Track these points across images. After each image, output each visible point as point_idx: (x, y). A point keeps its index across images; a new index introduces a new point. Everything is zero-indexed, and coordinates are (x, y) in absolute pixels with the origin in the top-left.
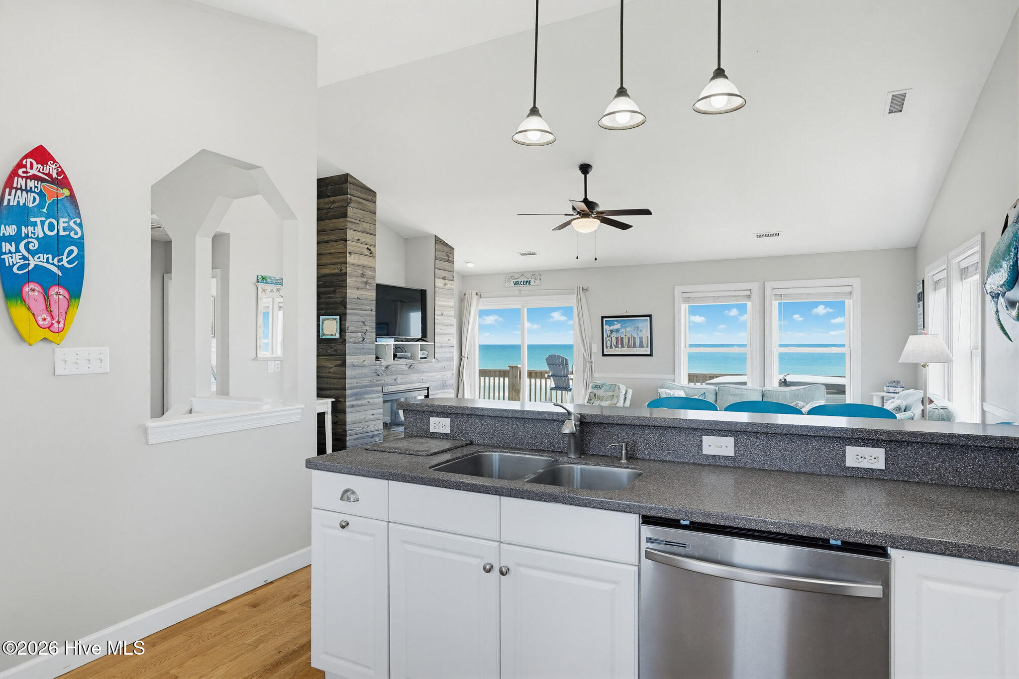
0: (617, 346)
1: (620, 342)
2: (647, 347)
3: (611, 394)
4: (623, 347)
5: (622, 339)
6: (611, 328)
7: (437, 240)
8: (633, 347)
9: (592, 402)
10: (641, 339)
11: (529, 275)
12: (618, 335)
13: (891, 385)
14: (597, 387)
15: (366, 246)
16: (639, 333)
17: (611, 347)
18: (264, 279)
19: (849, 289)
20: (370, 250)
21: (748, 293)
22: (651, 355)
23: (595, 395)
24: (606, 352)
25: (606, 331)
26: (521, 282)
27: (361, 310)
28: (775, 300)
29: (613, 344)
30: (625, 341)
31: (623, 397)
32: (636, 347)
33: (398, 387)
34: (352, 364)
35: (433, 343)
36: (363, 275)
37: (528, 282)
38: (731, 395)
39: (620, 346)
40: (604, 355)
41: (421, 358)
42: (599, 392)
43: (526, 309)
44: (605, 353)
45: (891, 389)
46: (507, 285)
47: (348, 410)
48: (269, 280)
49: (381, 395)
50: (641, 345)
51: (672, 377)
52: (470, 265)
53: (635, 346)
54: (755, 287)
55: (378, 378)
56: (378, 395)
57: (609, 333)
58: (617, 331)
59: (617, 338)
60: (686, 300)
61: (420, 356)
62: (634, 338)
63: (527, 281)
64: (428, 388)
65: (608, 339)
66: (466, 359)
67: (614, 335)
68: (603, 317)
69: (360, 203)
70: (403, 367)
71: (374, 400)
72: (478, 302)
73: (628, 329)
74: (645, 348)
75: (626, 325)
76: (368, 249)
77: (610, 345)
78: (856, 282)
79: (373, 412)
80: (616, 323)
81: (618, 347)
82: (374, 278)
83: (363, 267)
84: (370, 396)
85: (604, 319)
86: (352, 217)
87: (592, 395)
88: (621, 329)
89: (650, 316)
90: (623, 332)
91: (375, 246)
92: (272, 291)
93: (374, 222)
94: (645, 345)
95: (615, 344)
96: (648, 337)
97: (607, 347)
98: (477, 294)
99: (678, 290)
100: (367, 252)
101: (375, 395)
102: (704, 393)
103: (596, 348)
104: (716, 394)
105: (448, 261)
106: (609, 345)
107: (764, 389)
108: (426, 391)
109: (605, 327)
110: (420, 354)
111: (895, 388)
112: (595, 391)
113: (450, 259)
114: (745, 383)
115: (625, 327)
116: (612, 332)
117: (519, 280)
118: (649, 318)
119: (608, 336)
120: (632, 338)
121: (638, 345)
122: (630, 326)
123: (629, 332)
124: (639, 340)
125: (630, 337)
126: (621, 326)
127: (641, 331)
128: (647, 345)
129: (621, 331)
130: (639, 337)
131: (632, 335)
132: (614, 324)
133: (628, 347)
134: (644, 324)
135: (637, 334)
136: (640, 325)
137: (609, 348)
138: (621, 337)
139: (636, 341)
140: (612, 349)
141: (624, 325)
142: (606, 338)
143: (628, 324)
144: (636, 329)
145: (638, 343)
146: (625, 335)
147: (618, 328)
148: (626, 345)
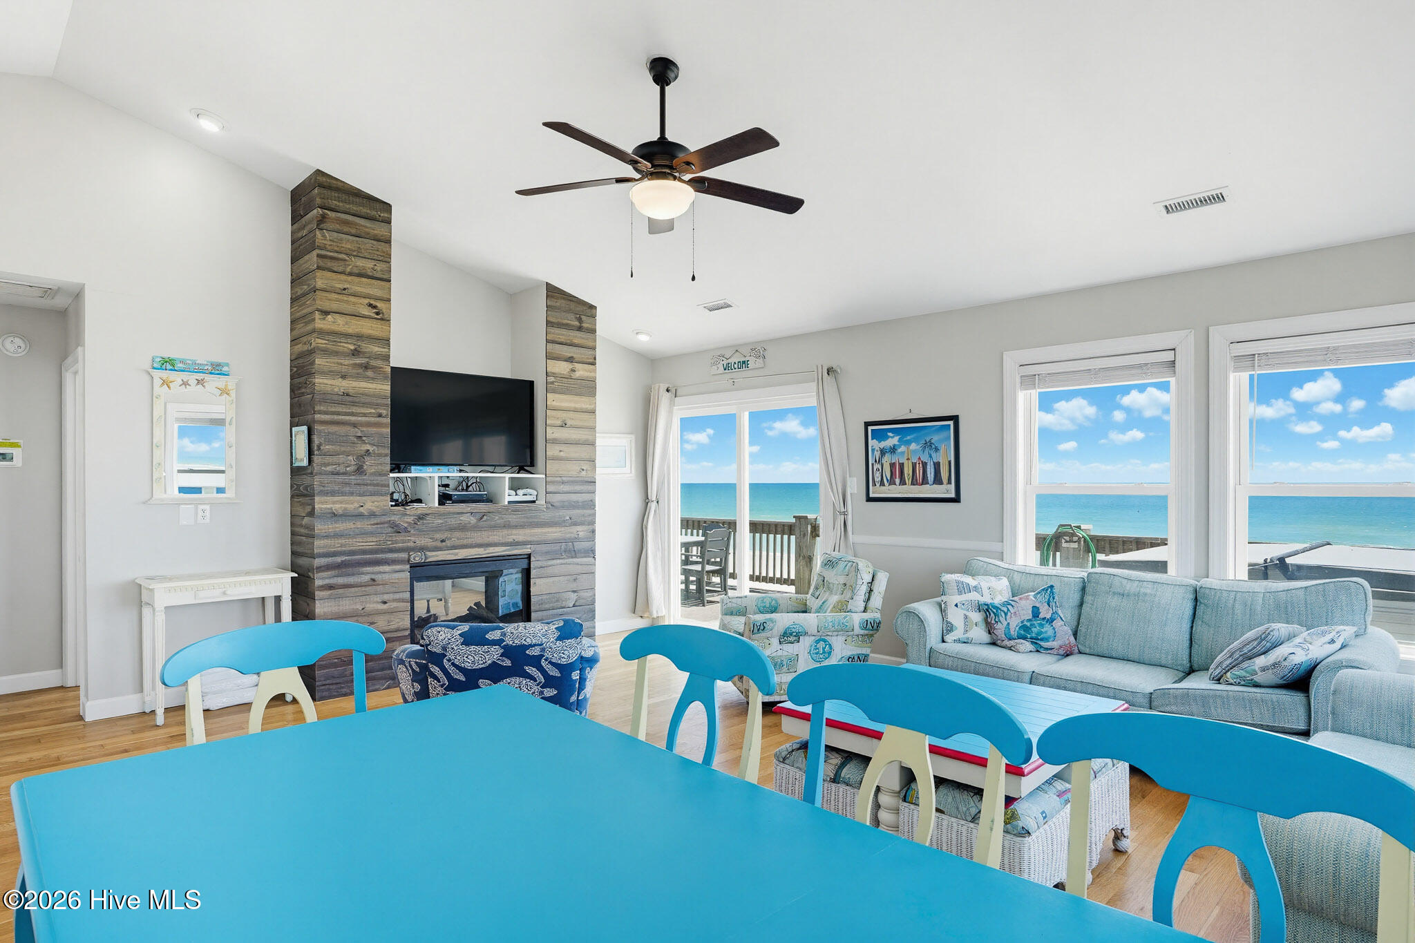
0: (892, 482)
1: (898, 472)
2: (949, 482)
4: (903, 482)
5: (902, 465)
6: (883, 445)
7: (553, 292)
8: (923, 484)
10: (937, 466)
11: (746, 351)
12: (895, 459)
15: (367, 301)
16: (934, 455)
17: (882, 484)
18: (167, 364)
20: (375, 307)
21: (1169, 356)
22: (956, 500)
24: (874, 493)
25: (873, 450)
26: (735, 363)
27: (352, 414)
28: (1236, 369)
29: (884, 475)
30: (908, 471)
31: (864, 589)
32: (928, 483)
33: (452, 554)
34: (330, 511)
35: (544, 476)
36: (356, 353)
37: (744, 364)
38: (1114, 593)
39: (898, 481)
40: (869, 499)
41: (509, 502)
43: (746, 414)
44: (872, 495)
46: (714, 370)
47: (318, 594)
48: (181, 365)
49: (408, 566)
50: (938, 480)
51: (996, 546)
52: (643, 338)
53: (925, 481)
54: (1185, 341)
55: (399, 538)
56: (398, 567)
57: (878, 454)
58: (893, 450)
59: (892, 465)
60: (1029, 381)
61: (507, 499)
62: (924, 465)
63: (744, 362)
64: (529, 556)
65: (877, 466)
66: (655, 503)
67: (887, 460)
68: (867, 424)
69: (346, 223)
70: (465, 519)
71: (386, 577)
72: (672, 404)
73: (913, 446)
74: (946, 486)
75: (908, 438)
76: (370, 305)
77: (880, 479)
79: (386, 597)
80: (890, 434)
81: (895, 484)
82: (387, 358)
83: (359, 337)
84: (377, 569)
85: (870, 428)
86: (329, 248)
88: (900, 446)
89: (955, 419)
90: (903, 453)
91: (389, 300)
92: (185, 384)
93: (386, 259)
94: (945, 479)
95: (889, 478)
96: (950, 462)
97: (874, 485)
98: (668, 391)
99: (1011, 360)
100: (367, 311)
101: (387, 568)
102: (1052, 587)
103: (855, 486)
104: (1083, 589)
105: (580, 329)
106: (878, 479)
107: (1205, 582)
108: (526, 561)
109: (871, 443)
110: (508, 496)
113: (585, 325)
114: (1161, 566)
115: (908, 443)
116: (883, 452)
117: (732, 361)
118: (951, 423)
119: (876, 461)
120: (921, 465)
121: (932, 479)
122: (916, 440)
123: (915, 451)
124: (933, 470)
125: (916, 463)
126: (898, 441)
127: (937, 449)
128: (949, 480)
129: (899, 450)
130: (932, 463)
131: (919, 458)
132: (887, 437)
133: (913, 484)
134: (943, 435)
135: (931, 457)
136: (935, 438)
137: (878, 485)
138: (899, 464)
139: (928, 470)
140: (882, 487)
141: (905, 439)
142: (873, 464)
143: (912, 436)
144: (929, 445)
145: (931, 475)
146: (908, 459)
147: (894, 446)
148: (909, 480)
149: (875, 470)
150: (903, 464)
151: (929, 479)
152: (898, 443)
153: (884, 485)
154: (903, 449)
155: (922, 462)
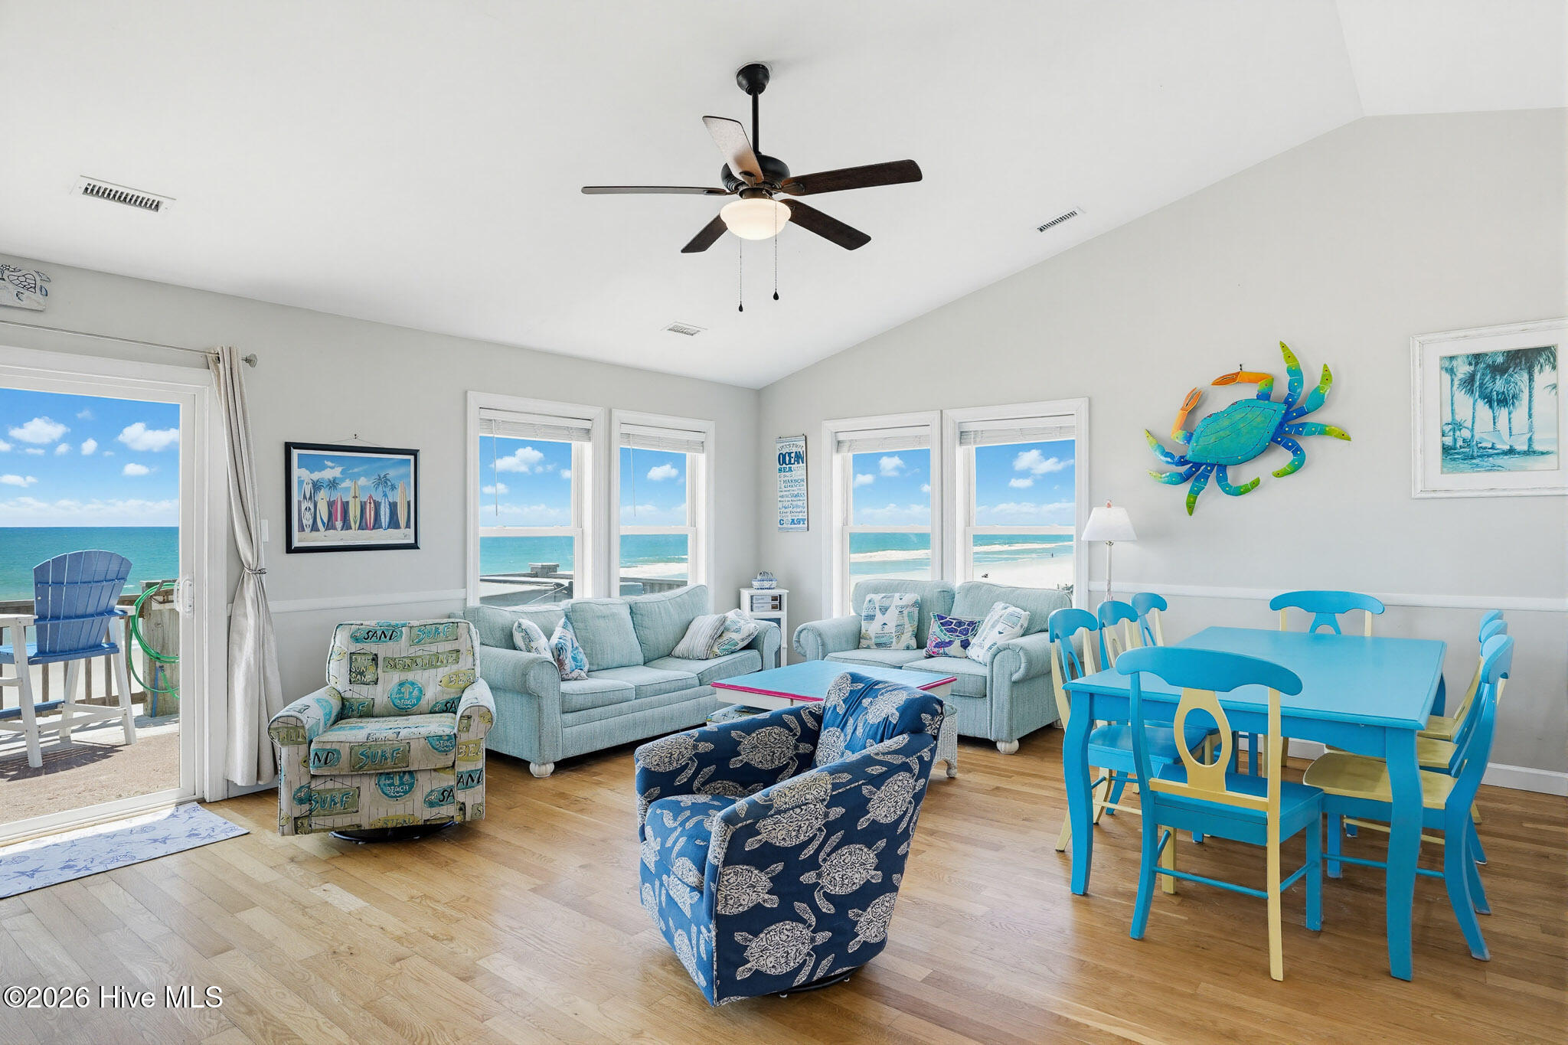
0: (330, 526)
1: (339, 515)
2: (408, 526)
3: (444, 647)
4: (346, 526)
5: (345, 506)
6: (316, 476)
8: (374, 528)
9: (369, 677)
10: (393, 507)
12: (336, 496)
13: (765, 578)
14: (370, 635)
16: (390, 494)
17: (314, 528)
19: (700, 437)
21: (587, 425)
22: (414, 546)
23: (375, 658)
24: (299, 541)
25: (301, 483)
29: (318, 517)
30: (354, 512)
32: (380, 527)
39: (339, 524)
40: (290, 549)
42: (383, 650)
44: (296, 544)
45: (766, 584)
50: (394, 523)
51: (459, 592)
53: (377, 525)
57: (308, 488)
58: (333, 484)
59: (331, 505)
62: (377, 505)
65: (304, 504)
67: (323, 497)
68: (289, 447)
73: (363, 481)
74: (403, 531)
75: (356, 470)
77: (311, 521)
78: (709, 426)
80: (329, 464)
81: (335, 529)
85: (295, 453)
87: (362, 662)
88: (343, 480)
89: (414, 453)
90: (347, 489)
94: (402, 521)
95: (326, 521)
96: (409, 503)
97: (302, 528)
99: (473, 400)
103: (270, 529)
106: (308, 521)
109: (296, 472)
111: (771, 582)
112: (372, 647)
115: (354, 478)
116: (316, 486)
118: (412, 458)
119: (305, 497)
120: (372, 505)
121: (387, 524)
122: (366, 474)
123: (363, 488)
124: (388, 511)
125: (365, 503)
126: (342, 473)
127: (393, 488)
128: (407, 523)
129: (344, 485)
130: (387, 503)
131: (371, 497)
132: (324, 467)
133: (361, 528)
134: (402, 470)
135: (385, 495)
136: (392, 473)
137: (308, 530)
138: (342, 502)
139: (382, 513)
140: (315, 534)
141: (351, 471)
142: (299, 502)
143: (361, 468)
144: (383, 481)
145: (385, 518)
146: (355, 497)
147: (335, 479)
148: (355, 523)
149: (303, 508)
150: (347, 502)
151: (383, 520)
152: (342, 476)
153: (319, 530)
154: (347, 484)
155: (374, 501)
